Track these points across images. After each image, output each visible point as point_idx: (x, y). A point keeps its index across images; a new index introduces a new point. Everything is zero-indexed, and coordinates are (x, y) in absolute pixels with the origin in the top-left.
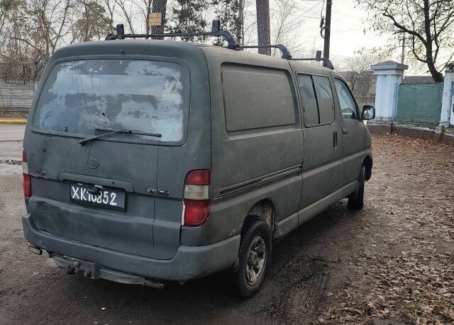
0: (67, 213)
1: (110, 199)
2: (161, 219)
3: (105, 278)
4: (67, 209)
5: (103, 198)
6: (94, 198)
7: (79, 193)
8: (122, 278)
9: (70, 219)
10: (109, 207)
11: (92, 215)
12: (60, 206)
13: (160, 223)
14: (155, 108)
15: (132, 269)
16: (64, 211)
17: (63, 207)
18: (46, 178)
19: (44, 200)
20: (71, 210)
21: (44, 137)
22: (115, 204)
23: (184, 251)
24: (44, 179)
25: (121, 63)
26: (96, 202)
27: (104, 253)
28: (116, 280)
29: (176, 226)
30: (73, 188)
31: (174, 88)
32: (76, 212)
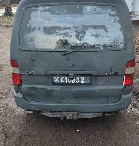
0: (53, 90)
1: (81, 80)
2: (112, 85)
3: (82, 117)
4: (52, 89)
5: (76, 80)
6: (70, 81)
7: (59, 79)
8: (92, 115)
9: (55, 93)
10: (80, 84)
11: (70, 89)
12: (46, 88)
13: (111, 87)
14: (107, 31)
15: (97, 110)
16: (50, 90)
17: (49, 88)
18: (35, 74)
19: (33, 86)
20: (55, 89)
21: (32, 53)
22: (84, 82)
23: (125, 97)
24: (33, 75)
25: (78, 7)
26: (71, 83)
27: (80, 106)
28: (89, 117)
29: (121, 87)
30: (55, 77)
31: (115, 20)
32: (59, 89)
